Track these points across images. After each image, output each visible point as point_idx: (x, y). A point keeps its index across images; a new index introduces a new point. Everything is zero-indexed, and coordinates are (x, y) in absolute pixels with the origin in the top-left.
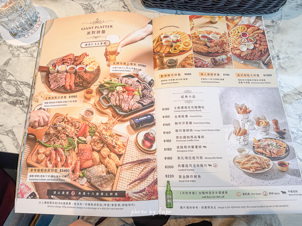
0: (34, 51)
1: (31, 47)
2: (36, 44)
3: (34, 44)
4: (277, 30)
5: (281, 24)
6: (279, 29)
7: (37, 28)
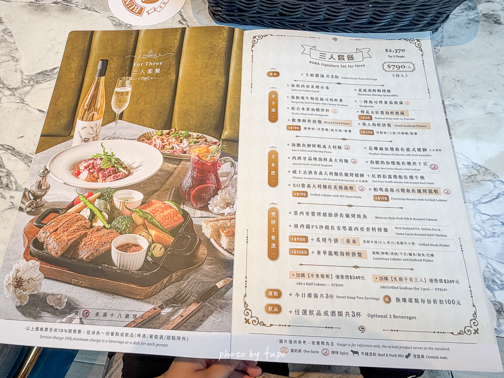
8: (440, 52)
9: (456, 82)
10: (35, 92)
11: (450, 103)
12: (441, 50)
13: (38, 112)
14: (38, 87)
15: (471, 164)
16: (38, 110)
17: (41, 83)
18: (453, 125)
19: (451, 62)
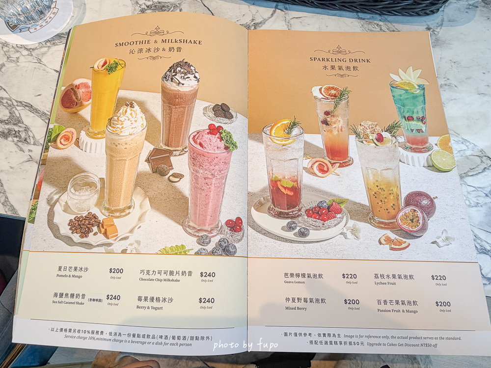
0: (44, 54)
1: (38, 47)
3: (44, 44)
4: (434, 42)
5: (442, 32)
6: (437, 40)
7: (50, 18)
8: (439, 34)
9: (453, 64)
10: (52, 53)
11: (446, 83)
12: (440, 33)
13: (55, 72)
14: (54, 48)
15: (461, 140)
16: (55, 70)
17: (57, 45)
18: (447, 103)
19: (449, 44)
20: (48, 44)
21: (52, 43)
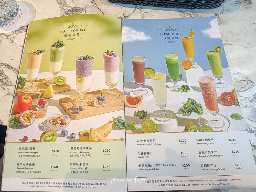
0: (14, 37)
1: (11, 34)
2: (16, 32)
4: (219, 22)
5: (223, 16)
6: (221, 20)
7: (17, 18)
8: (222, 18)
9: (229, 33)
10: (19, 37)
11: (226, 43)
12: (222, 17)
13: (21, 47)
14: (20, 34)
15: (236, 72)
17: (21, 32)
18: (228, 53)
19: (227, 22)
20: (17, 32)
21: (19, 31)
